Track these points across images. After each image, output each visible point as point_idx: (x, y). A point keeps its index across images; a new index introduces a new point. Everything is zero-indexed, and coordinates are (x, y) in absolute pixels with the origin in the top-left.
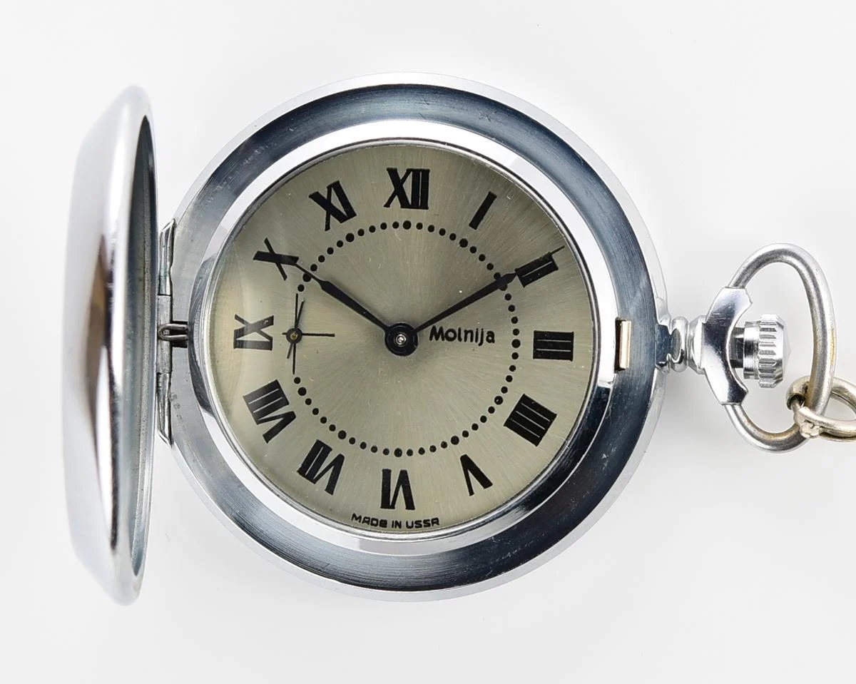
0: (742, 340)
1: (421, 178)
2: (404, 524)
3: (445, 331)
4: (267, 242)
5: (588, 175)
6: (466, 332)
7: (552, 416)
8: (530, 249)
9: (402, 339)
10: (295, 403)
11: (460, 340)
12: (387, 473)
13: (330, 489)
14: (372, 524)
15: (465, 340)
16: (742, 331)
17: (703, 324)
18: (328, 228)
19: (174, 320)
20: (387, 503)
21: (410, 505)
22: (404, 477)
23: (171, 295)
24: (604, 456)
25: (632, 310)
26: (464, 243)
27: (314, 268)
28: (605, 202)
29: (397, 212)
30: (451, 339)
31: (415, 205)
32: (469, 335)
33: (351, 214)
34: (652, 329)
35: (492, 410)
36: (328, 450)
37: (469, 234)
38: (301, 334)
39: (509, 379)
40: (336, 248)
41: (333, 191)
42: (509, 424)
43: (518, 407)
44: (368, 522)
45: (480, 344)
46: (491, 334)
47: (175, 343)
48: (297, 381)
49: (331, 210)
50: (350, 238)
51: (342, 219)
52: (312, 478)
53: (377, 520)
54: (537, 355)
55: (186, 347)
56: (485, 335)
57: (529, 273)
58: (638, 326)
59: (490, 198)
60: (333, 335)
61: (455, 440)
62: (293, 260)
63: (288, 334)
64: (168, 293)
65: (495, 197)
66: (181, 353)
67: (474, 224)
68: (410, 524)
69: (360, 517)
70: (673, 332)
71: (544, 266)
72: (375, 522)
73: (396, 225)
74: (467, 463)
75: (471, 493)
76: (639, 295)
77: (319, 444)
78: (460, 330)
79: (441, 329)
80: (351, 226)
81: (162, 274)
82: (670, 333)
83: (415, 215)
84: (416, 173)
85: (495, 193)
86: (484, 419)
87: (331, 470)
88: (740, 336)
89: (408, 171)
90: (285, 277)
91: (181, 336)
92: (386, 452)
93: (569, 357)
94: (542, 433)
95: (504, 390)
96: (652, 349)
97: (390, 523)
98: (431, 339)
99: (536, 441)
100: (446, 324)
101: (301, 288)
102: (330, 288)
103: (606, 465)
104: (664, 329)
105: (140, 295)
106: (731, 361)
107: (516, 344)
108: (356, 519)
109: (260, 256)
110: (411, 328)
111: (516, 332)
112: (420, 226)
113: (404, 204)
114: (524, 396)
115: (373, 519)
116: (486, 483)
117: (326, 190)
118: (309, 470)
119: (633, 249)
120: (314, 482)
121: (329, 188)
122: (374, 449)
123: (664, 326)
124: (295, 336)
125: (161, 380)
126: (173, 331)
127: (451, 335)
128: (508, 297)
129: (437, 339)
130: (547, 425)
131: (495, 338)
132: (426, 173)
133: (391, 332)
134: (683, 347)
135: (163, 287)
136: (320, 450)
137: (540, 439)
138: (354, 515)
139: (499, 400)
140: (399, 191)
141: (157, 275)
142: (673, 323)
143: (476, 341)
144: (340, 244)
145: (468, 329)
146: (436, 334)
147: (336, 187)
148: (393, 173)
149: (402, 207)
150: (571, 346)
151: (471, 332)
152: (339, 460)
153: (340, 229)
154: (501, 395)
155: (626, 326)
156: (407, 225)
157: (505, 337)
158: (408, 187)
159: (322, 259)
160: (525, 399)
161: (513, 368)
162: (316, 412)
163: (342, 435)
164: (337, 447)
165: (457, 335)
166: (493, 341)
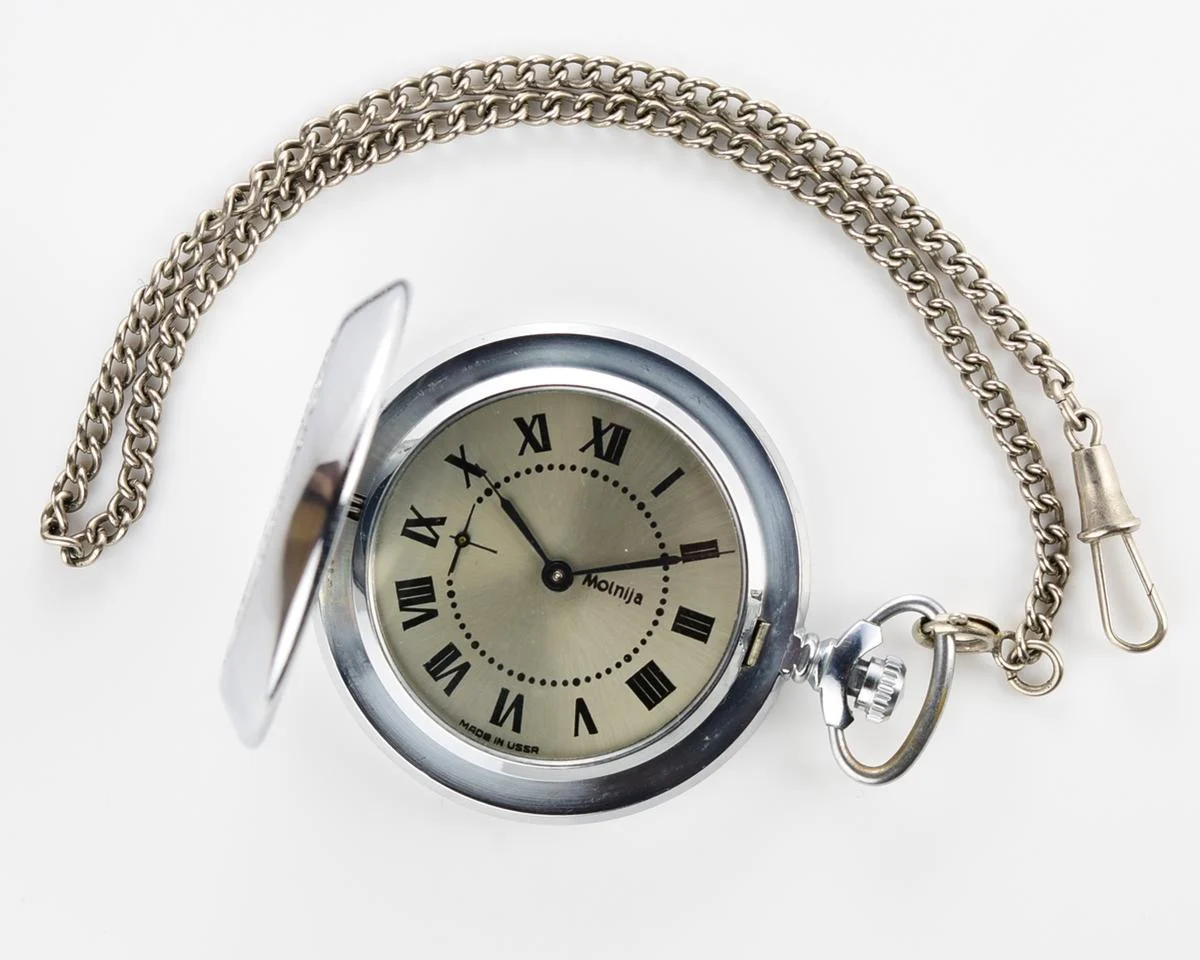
0: (865, 673)
1: (621, 435)
2: (506, 743)
3: (599, 580)
4: (462, 448)
5: (772, 481)
6: (618, 587)
7: (672, 688)
8: (697, 532)
9: (558, 575)
10: (441, 603)
11: (610, 592)
12: (505, 693)
13: (449, 690)
14: (477, 734)
15: (615, 594)
16: (867, 664)
17: (834, 648)
18: (521, 453)
20: (496, 719)
21: (517, 728)
22: (519, 700)
24: (707, 738)
25: (774, 615)
26: (641, 506)
27: (498, 485)
28: (780, 510)
29: (589, 459)
30: (602, 590)
31: (607, 458)
32: (620, 591)
33: (547, 447)
34: (787, 638)
35: (618, 665)
36: (458, 654)
37: (649, 500)
38: (468, 542)
39: (644, 642)
40: (523, 474)
41: (537, 422)
42: (630, 682)
43: (644, 670)
44: (473, 732)
45: (627, 603)
46: (640, 596)
48: (450, 583)
49: (529, 438)
50: (539, 469)
51: (537, 449)
52: (435, 675)
53: (482, 732)
54: (675, 628)
55: (357, 520)
56: (634, 596)
57: (695, 552)
58: (775, 631)
59: (679, 473)
60: (495, 552)
61: (576, 682)
62: (479, 472)
63: (457, 539)
65: (683, 473)
66: (352, 524)
67: (657, 492)
68: (511, 745)
69: (468, 725)
70: (805, 646)
71: (706, 550)
72: (479, 733)
73: (584, 470)
74: (581, 706)
75: (576, 734)
76: (785, 603)
77: (451, 647)
78: (613, 583)
79: (596, 578)
80: (543, 458)
82: (802, 646)
83: (605, 467)
84: (618, 429)
85: (684, 469)
86: (608, 671)
87: (454, 675)
88: (864, 669)
89: (612, 425)
90: (468, 485)
92: (510, 673)
93: (704, 639)
94: (658, 701)
95: (636, 651)
96: (781, 655)
97: (493, 739)
98: (584, 583)
99: (650, 706)
100: (602, 576)
101: (480, 500)
102: (508, 506)
103: (706, 746)
104: (797, 641)
107: (660, 612)
108: (464, 725)
109: (452, 459)
110: (570, 569)
111: (663, 602)
112: (606, 478)
113: (598, 454)
114: (652, 661)
115: (479, 730)
116: (592, 729)
117: (531, 419)
118: (435, 667)
120: (436, 679)
121: (535, 417)
122: (500, 667)
123: (797, 638)
124: (463, 540)
127: (603, 585)
129: (589, 585)
130: (665, 695)
131: (643, 601)
132: (627, 432)
133: (550, 566)
136: (450, 652)
137: (655, 705)
138: (463, 721)
139: (628, 658)
140: (597, 440)
142: (806, 637)
143: (625, 598)
144: (528, 471)
145: (621, 585)
146: (591, 581)
147: (541, 419)
148: (597, 422)
149: (595, 456)
150: (708, 630)
151: (622, 589)
152: (466, 667)
153: (532, 458)
154: (632, 654)
155: (764, 627)
156: (595, 474)
157: (651, 603)
158: (606, 439)
159: (507, 480)
160: (652, 665)
161: (650, 633)
162: (458, 616)
163: (475, 645)
164: (467, 655)
165: (609, 588)
166: (639, 603)
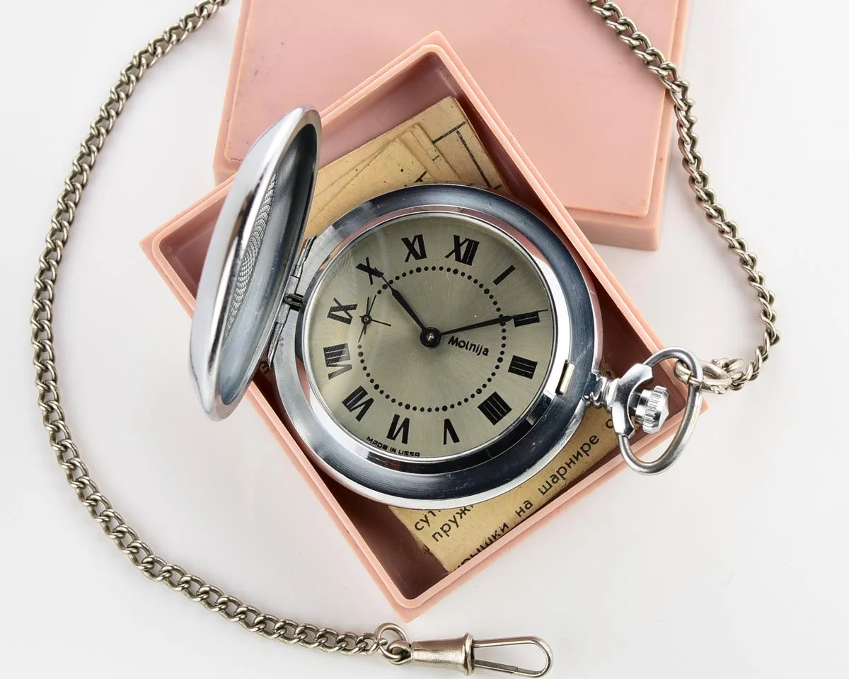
0: (640, 396)
1: (473, 246)
2: (397, 451)
3: (459, 340)
4: (367, 259)
6: (472, 345)
7: (509, 410)
8: (526, 306)
9: (431, 337)
10: (354, 360)
11: (467, 348)
12: (396, 418)
13: (359, 418)
14: (378, 446)
15: (470, 349)
18: (407, 261)
19: (297, 293)
20: (391, 436)
21: (405, 441)
22: (406, 422)
23: (299, 279)
24: (534, 444)
25: (578, 360)
26: (487, 291)
27: (391, 282)
29: (452, 262)
30: (461, 347)
31: (464, 261)
32: (473, 347)
33: (424, 256)
34: (587, 375)
35: (473, 396)
36: (365, 393)
37: (492, 287)
38: (371, 320)
39: (489, 380)
40: (408, 274)
41: (417, 240)
42: (481, 407)
43: (490, 399)
44: (376, 444)
45: (478, 355)
46: (487, 350)
47: (292, 307)
48: (360, 347)
49: (412, 251)
50: (419, 270)
51: (417, 257)
52: (350, 408)
53: (382, 444)
54: (511, 370)
55: (297, 311)
56: (483, 350)
57: (521, 320)
58: (578, 371)
59: (511, 269)
60: (390, 325)
61: (445, 408)
62: (380, 274)
63: (363, 318)
64: (298, 276)
65: (514, 269)
66: (294, 314)
67: (497, 282)
68: (401, 452)
69: (372, 440)
70: (599, 380)
71: (532, 318)
72: (380, 445)
73: (449, 270)
74: (448, 424)
75: (445, 443)
76: (585, 352)
77: (361, 389)
78: (468, 342)
79: (457, 339)
80: (422, 263)
81: (298, 264)
82: (597, 380)
83: (462, 267)
84: (470, 242)
85: (515, 266)
86: (466, 400)
87: (363, 407)
88: (639, 394)
89: (466, 240)
90: (372, 283)
91: (297, 303)
92: (400, 404)
93: (530, 376)
94: (500, 418)
95: (484, 386)
96: (583, 386)
97: (389, 448)
98: (449, 343)
99: (494, 422)
100: (461, 336)
101: (379, 292)
102: (397, 294)
103: (533, 449)
104: (594, 376)
105: (280, 275)
106: (629, 408)
107: (500, 360)
108: (369, 440)
109: (360, 267)
110: (439, 332)
111: (502, 353)
112: (463, 274)
113: (458, 259)
114: (495, 392)
115: (380, 443)
116: (456, 439)
117: (413, 238)
118: (349, 402)
119: (589, 323)
120: (351, 411)
121: (415, 237)
122: (394, 401)
124: (367, 320)
125: (277, 327)
126: (294, 300)
127: (462, 344)
128: (504, 331)
129: (453, 344)
130: (504, 414)
131: (488, 353)
132: (477, 244)
133: (426, 331)
134: (602, 390)
135: (296, 272)
136: (361, 392)
137: (497, 421)
138: (369, 438)
139: (479, 391)
140: (457, 251)
141: (295, 263)
142: (601, 374)
143: (476, 352)
144: (411, 272)
145: (473, 343)
146: (454, 341)
147: (420, 238)
148: (457, 238)
149: (456, 260)
150: (533, 370)
151: (475, 346)
152: (371, 401)
153: (414, 263)
154: (482, 388)
155: (571, 368)
156: (456, 272)
157: (494, 354)
158: (463, 249)
159: (397, 278)
160: (495, 394)
161: (493, 374)
162: (365, 368)
163: (377, 387)
164: (372, 393)
165: (466, 345)
166: (486, 355)
